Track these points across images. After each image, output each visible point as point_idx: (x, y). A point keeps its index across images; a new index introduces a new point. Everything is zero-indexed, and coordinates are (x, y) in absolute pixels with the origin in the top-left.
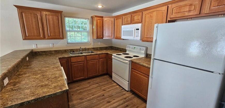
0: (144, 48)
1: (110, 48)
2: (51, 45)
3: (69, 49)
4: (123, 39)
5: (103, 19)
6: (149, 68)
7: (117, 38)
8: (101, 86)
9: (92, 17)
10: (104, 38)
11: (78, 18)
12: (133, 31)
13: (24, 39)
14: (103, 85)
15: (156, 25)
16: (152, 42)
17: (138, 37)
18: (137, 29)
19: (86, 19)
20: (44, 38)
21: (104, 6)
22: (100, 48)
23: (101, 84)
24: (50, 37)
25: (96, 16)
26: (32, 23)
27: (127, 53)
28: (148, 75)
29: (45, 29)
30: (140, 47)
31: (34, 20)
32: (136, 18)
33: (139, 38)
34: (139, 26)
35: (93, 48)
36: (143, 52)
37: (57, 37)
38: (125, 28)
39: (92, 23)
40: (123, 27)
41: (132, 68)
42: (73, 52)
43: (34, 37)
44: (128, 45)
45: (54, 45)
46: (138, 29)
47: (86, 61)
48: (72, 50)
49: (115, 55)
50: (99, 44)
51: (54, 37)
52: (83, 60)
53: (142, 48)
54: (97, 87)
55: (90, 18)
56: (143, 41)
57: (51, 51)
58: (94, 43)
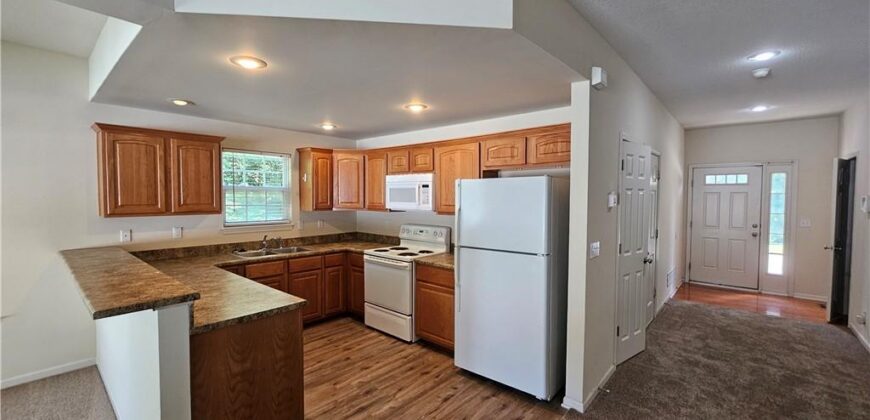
0: (444, 231)
1: (350, 238)
2: (174, 233)
3: (230, 244)
4: (391, 211)
5: (332, 158)
6: (452, 270)
7: (372, 208)
8: (335, 341)
9: (300, 151)
10: (334, 209)
11: (261, 153)
12: (414, 189)
13: (107, 216)
14: (340, 340)
16: (453, 213)
17: (426, 205)
18: (424, 186)
19: (281, 154)
20: (167, 210)
21: (339, 127)
22: (321, 237)
23: (335, 338)
24: (184, 209)
25: (313, 149)
26: (138, 171)
27: (401, 246)
28: (451, 285)
29: (173, 185)
30: (434, 229)
31: (143, 161)
32: (422, 159)
33: (429, 206)
34: (428, 178)
35: (302, 239)
36: (442, 239)
37: (203, 207)
38: (393, 181)
39: (300, 167)
40: (389, 178)
41: (417, 280)
42: (243, 250)
43: (137, 210)
44: (402, 227)
45: (185, 231)
46: (427, 186)
47: (286, 275)
48: (238, 245)
49: (371, 251)
50: (321, 227)
51: (196, 208)
52: (279, 272)
53: (438, 230)
54: (326, 345)
55: (293, 152)
56: (440, 213)
57: (173, 249)
58: (303, 222)
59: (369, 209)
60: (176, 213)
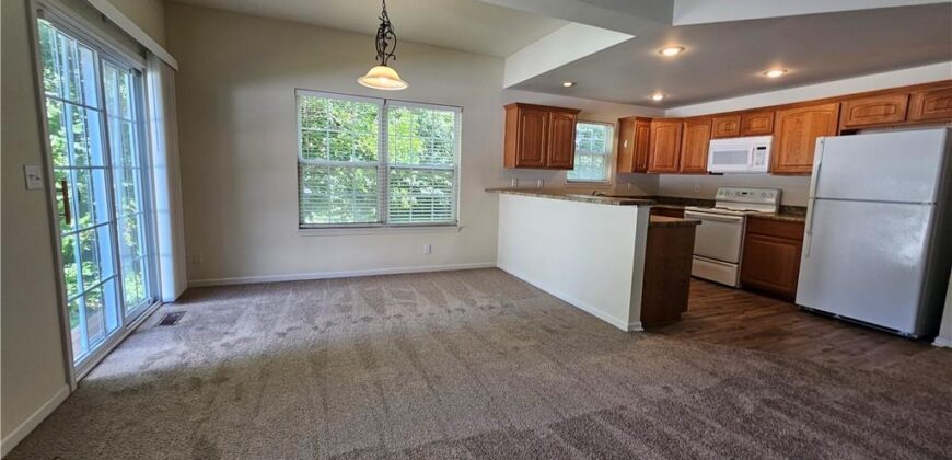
0: (775, 193)
2: (539, 183)
4: (711, 173)
5: (650, 127)
6: (803, 224)
7: (689, 171)
9: (621, 121)
10: (648, 172)
12: (747, 152)
15: (819, 140)
17: (760, 166)
18: (759, 148)
19: (606, 123)
20: (545, 166)
21: (668, 96)
24: (554, 165)
25: (638, 119)
26: (533, 134)
29: (549, 147)
30: (762, 191)
31: (536, 128)
32: (756, 124)
33: (765, 167)
34: (766, 141)
36: (773, 200)
37: (563, 164)
38: (717, 145)
39: (620, 135)
40: (713, 143)
41: (748, 232)
43: (530, 163)
44: (719, 190)
46: (764, 148)
51: (560, 164)
53: (767, 192)
55: (616, 122)
56: (775, 173)
58: (618, 182)
59: (685, 172)
60: (550, 168)
